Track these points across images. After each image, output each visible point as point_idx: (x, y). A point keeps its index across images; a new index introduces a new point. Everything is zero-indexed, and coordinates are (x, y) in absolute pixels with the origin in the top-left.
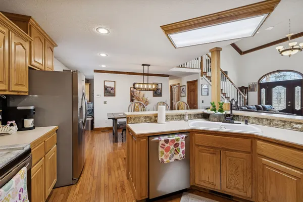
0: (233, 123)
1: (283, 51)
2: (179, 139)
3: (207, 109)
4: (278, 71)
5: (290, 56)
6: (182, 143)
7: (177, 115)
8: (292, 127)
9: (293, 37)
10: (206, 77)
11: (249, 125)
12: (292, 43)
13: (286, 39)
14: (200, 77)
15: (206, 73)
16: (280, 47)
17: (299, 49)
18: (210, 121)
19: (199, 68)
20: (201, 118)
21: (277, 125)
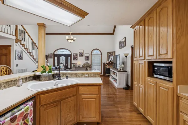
0: (60, 79)
1: (68, 39)
2: (28, 108)
3: (34, 71)
4: (62, 49)
5: (71, 42)
6: (31, 111)
7: (6, 82)
8: (85, 76)
9: (72, 34)
10: (21, 44)
11: (69, 79)
12: (72, 37)
13: (69, 34)
14: (15, 44)
15: (21, 41)
16: (67, 37)
17: (74, 40)
18: (42, 81)
19: (14, 34)
20: (32, 80)
21: (80, 76)
